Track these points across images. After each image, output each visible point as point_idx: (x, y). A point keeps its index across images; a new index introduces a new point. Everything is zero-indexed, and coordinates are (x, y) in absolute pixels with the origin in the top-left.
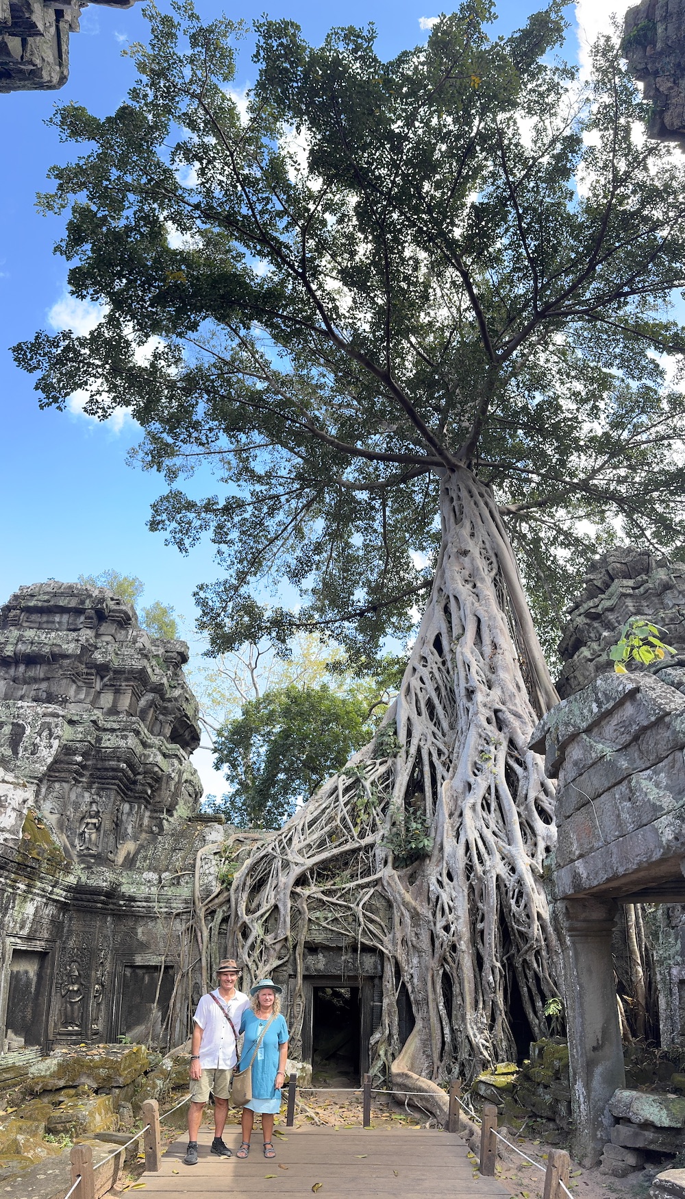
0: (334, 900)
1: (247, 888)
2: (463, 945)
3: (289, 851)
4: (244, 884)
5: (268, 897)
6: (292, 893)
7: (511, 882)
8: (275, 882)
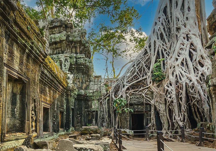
0: (137, 93)
1: (114, 92)
2: (175, 101)
3: (124, 82)
4: (113, 91)
5: (120, 94)
6: (126, 92)
7: (190, 84)
8: (121, 90)
